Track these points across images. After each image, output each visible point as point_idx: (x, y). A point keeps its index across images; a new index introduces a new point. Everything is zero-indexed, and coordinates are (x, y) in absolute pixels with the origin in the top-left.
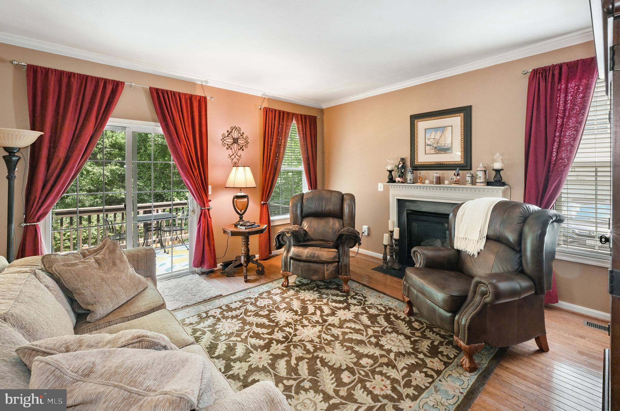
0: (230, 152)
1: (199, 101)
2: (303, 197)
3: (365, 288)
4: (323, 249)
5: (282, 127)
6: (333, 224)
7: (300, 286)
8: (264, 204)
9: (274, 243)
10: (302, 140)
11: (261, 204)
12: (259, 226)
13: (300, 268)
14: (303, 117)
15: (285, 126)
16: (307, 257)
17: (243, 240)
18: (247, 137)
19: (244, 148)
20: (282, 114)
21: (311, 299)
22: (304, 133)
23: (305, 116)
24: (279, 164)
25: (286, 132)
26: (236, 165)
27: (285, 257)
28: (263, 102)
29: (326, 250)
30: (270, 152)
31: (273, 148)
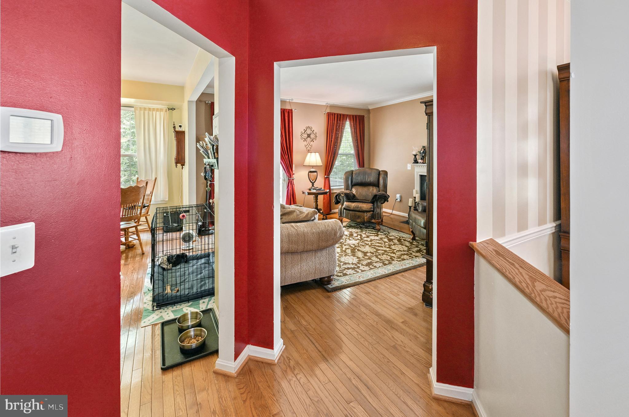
0: (305, 143)
1: (288, 112)
2: (353, 172)
3: (391, 229)
4: (364, 204)
5: (340, 125)
6: (373, 190)
7: (350, 226)
8: (327, 178)
9: (334, 200)
10: (354, 133)
11: (325, 178)
12: (324, 190)
13: (349, 215)
14: (354, 117)
15: (341, 124)
16: (354, 208)
17: (314, 199)
18: (316, 133)
19: (314, 140)
20: (339, 116)
21: (355, 231)
22: (355, 128)
23: (356, 116)
24: (337, 150)
25: (342, 128)
26: (309, 151)
27: (340, 208)
28: (326, 109)
29: (366, 204)
30: (331, 143)
31: (333, 140)
